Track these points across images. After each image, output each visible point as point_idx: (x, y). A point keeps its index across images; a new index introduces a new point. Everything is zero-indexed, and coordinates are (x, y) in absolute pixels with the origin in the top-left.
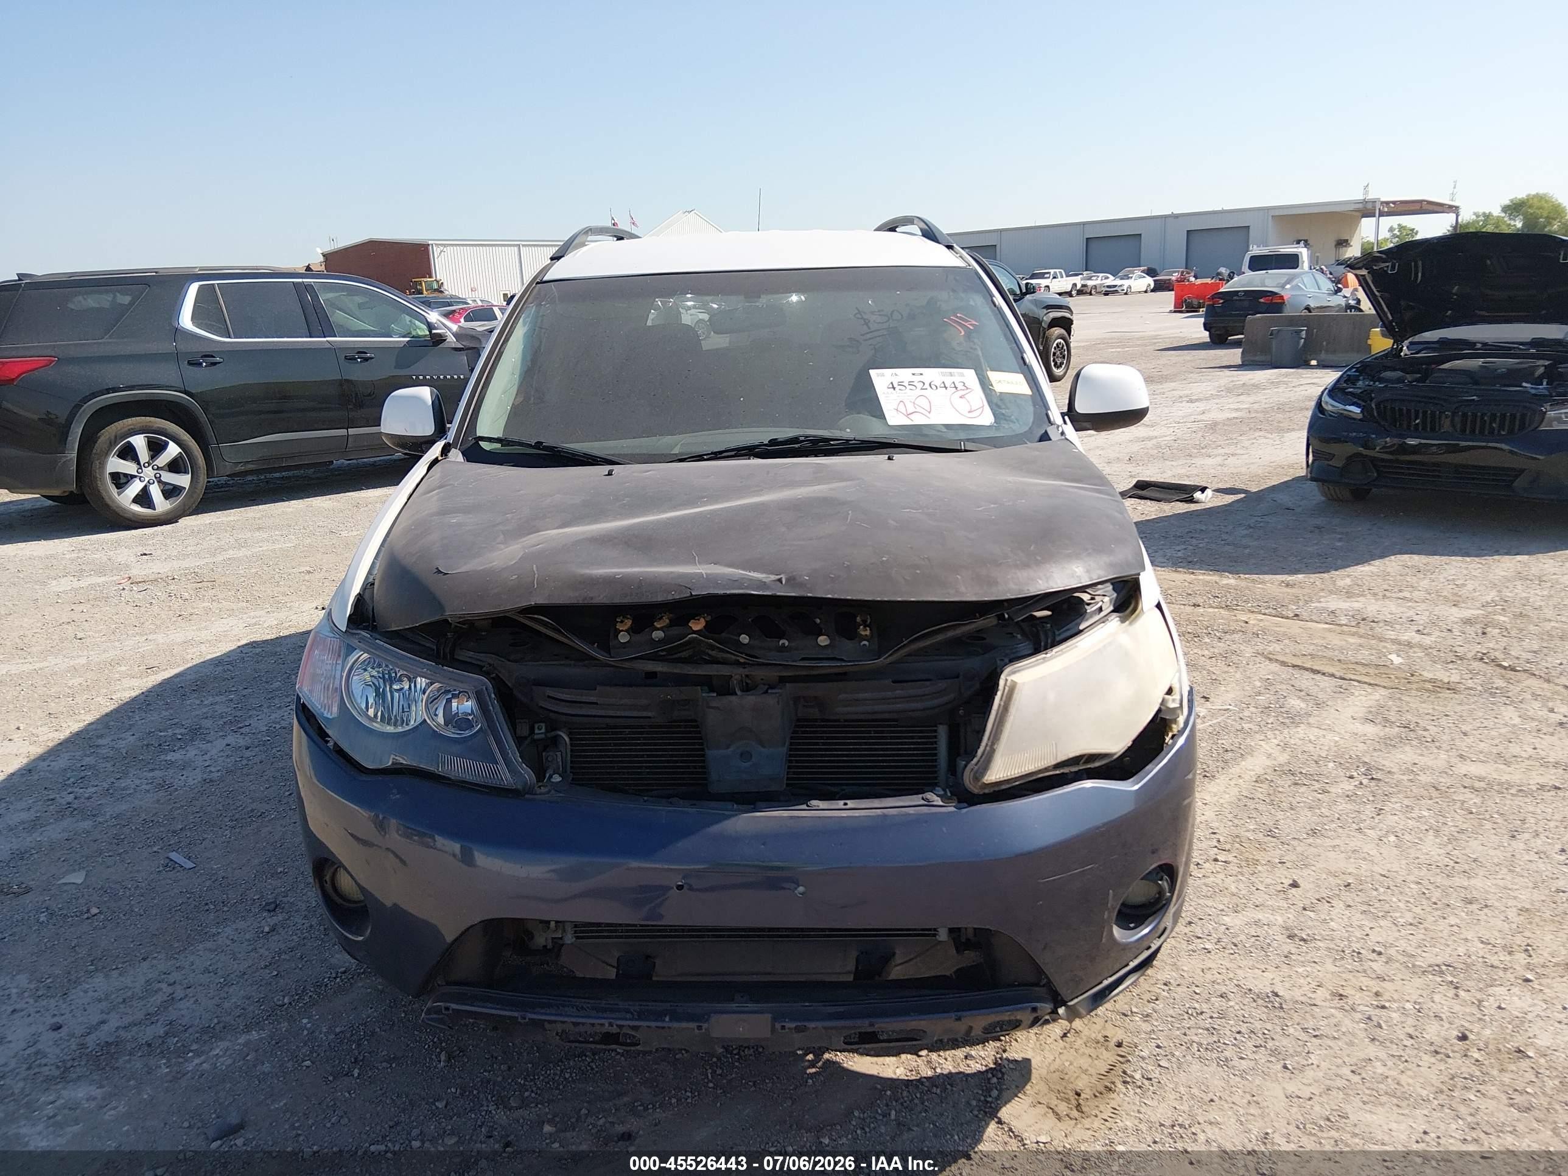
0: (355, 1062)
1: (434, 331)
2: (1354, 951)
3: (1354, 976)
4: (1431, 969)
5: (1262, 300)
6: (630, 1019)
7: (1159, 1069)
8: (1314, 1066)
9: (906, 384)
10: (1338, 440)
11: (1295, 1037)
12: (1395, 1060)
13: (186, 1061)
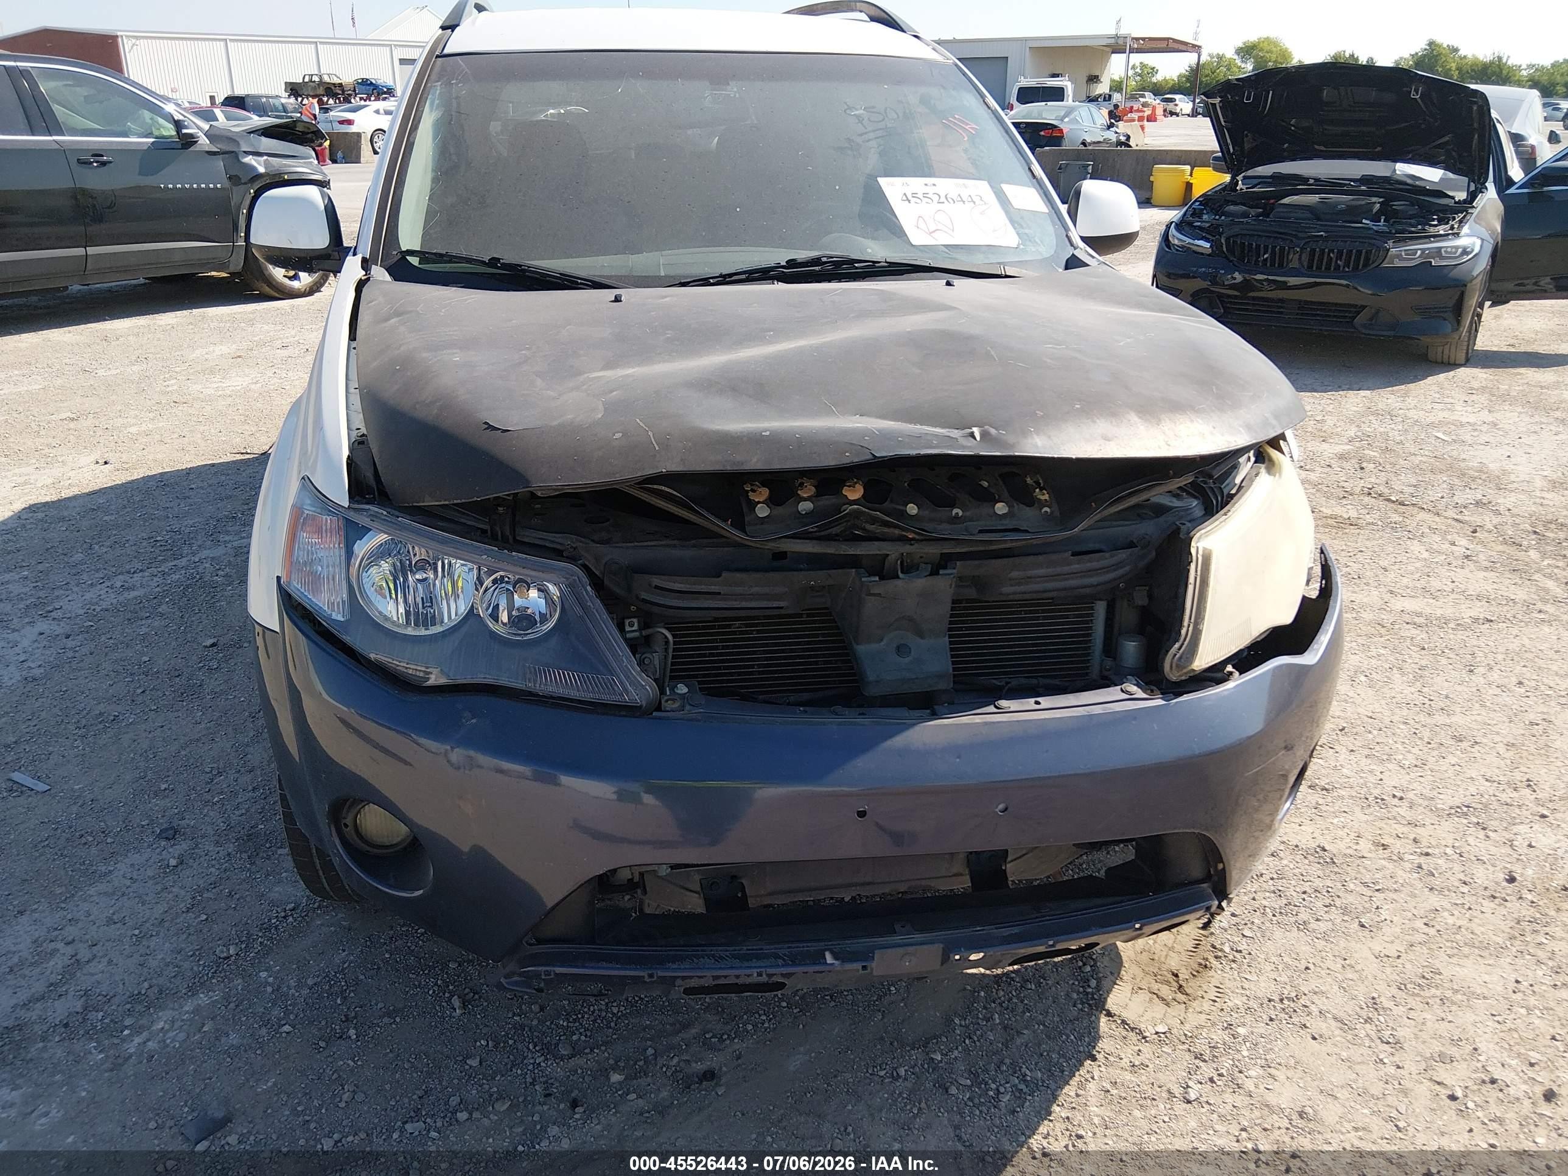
0: (347, 1020)
1: (184, 131)
2: (1377, 798)
3: (1386, 824)
4: (1453, 811)
5: (1042, 133)
6: (783, 966)
7: (1244, 939)
8: (1388, 922)
9: (920, 196)
10: (1187, 276)
11: (1357, 892)
12: (1460, 908)
13: (123, 1040)
